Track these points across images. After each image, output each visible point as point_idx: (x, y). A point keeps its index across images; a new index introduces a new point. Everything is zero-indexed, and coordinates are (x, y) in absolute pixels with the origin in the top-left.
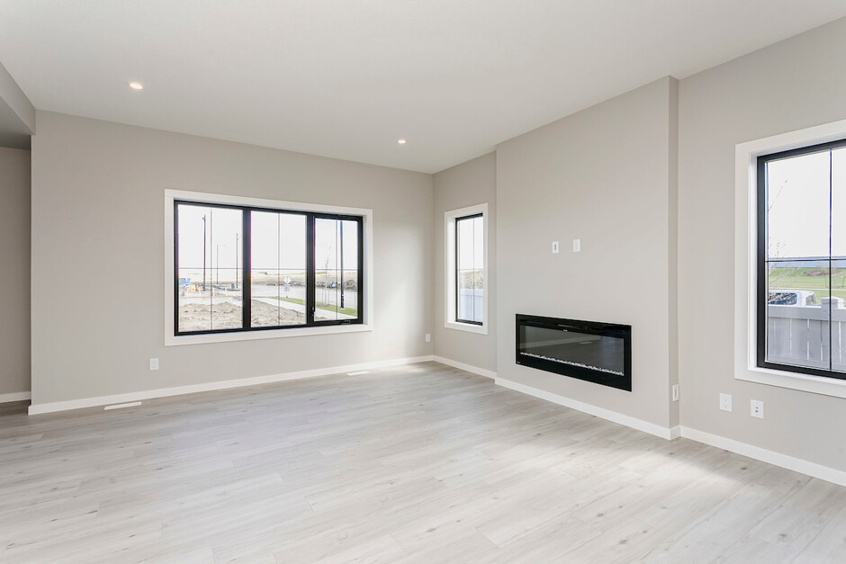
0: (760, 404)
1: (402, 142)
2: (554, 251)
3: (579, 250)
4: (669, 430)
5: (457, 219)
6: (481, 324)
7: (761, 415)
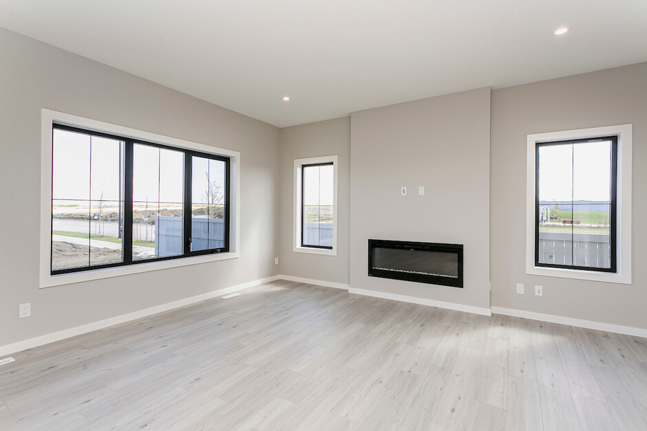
0: (540, 288)
1: (286, 99)
2: (402, 194)
3: (423, 194)
4: (490, 310)
5: (303, 166)
6: (331, 248)
7: (541, 294)
